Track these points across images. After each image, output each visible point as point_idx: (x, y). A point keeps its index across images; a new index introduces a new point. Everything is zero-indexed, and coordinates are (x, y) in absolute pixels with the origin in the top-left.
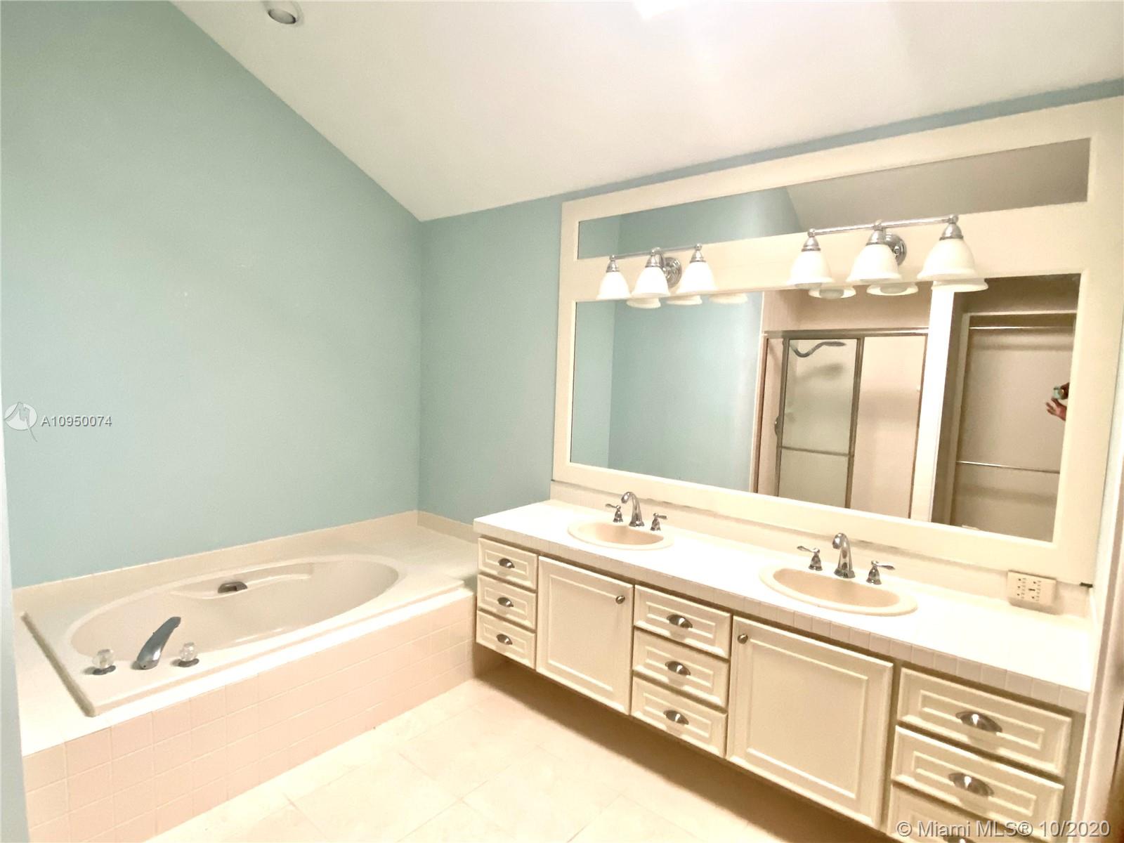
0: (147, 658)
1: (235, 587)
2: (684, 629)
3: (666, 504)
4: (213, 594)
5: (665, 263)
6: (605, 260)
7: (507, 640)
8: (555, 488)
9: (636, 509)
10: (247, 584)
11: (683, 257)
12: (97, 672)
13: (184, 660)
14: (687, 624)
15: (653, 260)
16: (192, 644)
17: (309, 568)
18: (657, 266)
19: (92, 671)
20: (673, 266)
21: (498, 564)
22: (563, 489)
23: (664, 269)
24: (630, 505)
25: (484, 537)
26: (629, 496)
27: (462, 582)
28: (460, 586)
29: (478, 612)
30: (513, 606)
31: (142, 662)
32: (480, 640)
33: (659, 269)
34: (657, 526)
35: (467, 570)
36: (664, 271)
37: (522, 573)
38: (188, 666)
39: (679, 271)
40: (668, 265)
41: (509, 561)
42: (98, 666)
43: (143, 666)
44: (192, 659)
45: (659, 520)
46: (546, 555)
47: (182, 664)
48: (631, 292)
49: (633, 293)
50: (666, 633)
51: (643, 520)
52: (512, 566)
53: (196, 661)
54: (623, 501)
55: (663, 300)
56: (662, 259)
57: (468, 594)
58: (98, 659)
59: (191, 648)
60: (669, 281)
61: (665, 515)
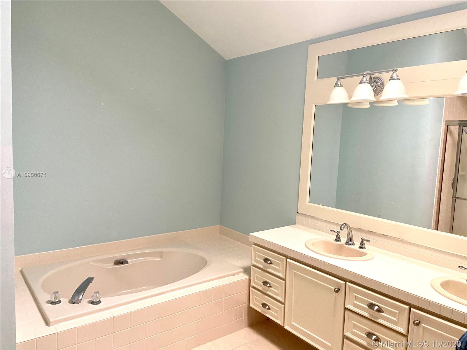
0: (76, 298)
1: (122, 262)
2: (377, 313)
3: (370, 232)
4: (111, 265)
5: (373, 81)
6: (334, 80)
7: (267, 307)
8: (299, 217)
9: (349, 234)
10: (128, 261)
11: (385, 76)
12: (52, 303)
13: (94, 301)
14: (380, 310)
15: (365, 79)
16: (98, 293)
17: (161, 255)
18: (367, 83)
19: (50, 302)
20: (379, 82)
21: (263, 261)
22: (304, 218)
23: (372, 84)
24: (346, 231)
25: (255, 244)
26: (344, 226)
27: (242, 270)
28: (241, 272)
29: (251, 288)
30: (271, 287)
31: (74, 301)
32: (251, 305)
33: (369, 85)
34: (363, 246)
35: (245, 263)
36: (372, 86)
37: (277, 269)
38: (96, 304)
39: (382, 85)
40: (375, 81)
41: (269, 260)
42: (53, 300)
43: (74, 302)
44: (98, 301)
45: (365, 242)
46: (292, 259)
47: (93, 303)
48: (350, 99)
49: (352, 99)
50: (366, 314)
51: (354, 242)
52: (271, 263)
53: (100, 302)
54: (341, 229)
55: (371, 103)
56: (371, 78)
57: (245, 277)
58: (53, 296)
59: (98, 295)
60: (375, 91)
61: (369, 239)
